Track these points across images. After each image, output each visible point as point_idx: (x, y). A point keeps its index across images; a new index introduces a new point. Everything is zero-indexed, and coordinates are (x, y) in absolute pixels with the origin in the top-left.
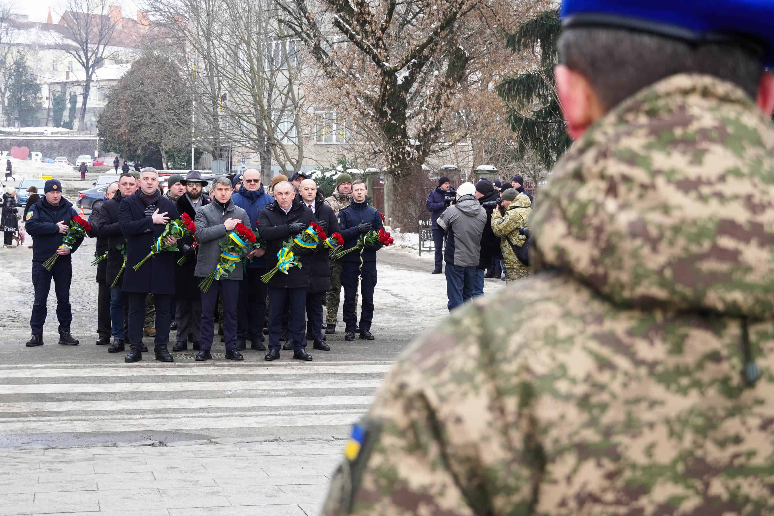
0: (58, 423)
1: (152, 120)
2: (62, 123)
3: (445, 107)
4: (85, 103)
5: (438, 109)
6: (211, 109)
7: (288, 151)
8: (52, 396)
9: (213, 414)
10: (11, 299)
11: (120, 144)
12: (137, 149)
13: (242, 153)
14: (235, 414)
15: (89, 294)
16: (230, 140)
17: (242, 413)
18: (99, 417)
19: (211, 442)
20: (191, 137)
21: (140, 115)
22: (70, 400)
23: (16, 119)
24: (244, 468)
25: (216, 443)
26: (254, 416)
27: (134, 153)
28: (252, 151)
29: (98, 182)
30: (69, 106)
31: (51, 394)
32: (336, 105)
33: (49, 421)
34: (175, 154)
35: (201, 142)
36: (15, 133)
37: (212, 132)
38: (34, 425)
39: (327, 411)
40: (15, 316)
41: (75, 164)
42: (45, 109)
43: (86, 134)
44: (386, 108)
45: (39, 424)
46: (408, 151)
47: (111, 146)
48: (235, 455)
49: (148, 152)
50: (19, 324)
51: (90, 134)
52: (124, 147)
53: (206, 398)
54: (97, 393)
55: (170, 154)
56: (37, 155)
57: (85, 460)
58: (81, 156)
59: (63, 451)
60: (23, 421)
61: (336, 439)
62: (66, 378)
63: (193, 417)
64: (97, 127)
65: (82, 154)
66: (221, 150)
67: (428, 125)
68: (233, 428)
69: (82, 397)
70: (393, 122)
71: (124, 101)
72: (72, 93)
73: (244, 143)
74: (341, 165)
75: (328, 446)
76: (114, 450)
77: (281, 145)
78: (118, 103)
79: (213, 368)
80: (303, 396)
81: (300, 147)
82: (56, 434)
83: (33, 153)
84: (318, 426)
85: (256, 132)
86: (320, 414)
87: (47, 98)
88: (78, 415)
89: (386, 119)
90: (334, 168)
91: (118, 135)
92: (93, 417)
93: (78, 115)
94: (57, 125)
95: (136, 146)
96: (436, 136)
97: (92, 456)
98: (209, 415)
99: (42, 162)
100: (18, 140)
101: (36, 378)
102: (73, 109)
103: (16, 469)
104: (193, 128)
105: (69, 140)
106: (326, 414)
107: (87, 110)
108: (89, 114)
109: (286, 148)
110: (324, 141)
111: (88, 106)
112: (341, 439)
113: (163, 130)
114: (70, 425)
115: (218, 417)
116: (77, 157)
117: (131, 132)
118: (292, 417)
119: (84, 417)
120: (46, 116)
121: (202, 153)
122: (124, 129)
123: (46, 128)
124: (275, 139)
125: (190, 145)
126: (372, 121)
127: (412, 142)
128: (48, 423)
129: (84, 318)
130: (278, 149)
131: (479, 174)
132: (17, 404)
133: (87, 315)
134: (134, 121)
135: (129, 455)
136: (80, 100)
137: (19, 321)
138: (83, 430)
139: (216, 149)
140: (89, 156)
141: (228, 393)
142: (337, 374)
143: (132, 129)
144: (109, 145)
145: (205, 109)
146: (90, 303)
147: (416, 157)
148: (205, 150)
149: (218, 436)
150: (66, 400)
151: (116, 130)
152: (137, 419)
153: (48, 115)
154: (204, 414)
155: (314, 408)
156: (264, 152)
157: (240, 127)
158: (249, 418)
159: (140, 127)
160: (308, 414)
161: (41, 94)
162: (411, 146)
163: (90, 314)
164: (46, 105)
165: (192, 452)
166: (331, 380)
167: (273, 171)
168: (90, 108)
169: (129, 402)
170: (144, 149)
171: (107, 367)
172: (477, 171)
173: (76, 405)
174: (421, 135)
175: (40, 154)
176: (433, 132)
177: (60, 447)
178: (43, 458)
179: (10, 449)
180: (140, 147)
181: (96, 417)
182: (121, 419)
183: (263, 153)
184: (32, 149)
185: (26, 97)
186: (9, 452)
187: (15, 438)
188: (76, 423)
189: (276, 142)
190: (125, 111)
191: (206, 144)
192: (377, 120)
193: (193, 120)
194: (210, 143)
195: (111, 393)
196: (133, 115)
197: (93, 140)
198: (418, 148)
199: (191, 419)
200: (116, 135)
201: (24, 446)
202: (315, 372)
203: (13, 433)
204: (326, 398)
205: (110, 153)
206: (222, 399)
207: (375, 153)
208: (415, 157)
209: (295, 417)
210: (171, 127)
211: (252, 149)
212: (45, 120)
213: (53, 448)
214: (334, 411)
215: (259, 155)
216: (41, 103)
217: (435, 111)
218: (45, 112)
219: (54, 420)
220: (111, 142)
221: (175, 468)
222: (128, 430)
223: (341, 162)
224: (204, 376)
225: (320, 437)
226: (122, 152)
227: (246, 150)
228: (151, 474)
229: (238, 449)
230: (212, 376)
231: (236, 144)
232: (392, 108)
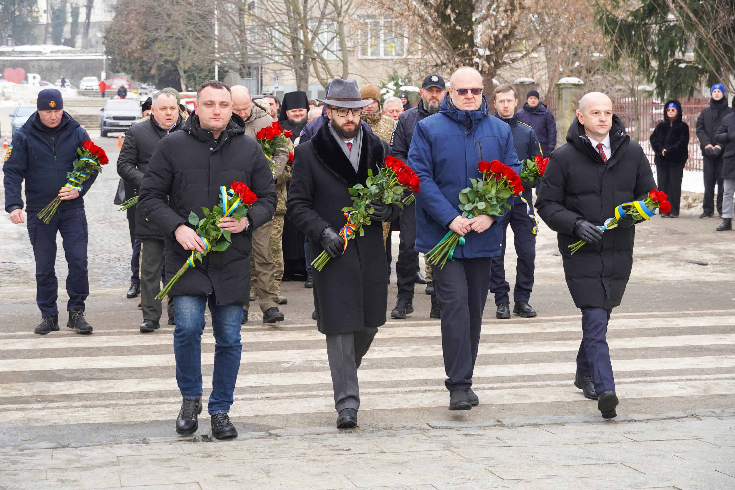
0: (70, 410)
1: (169, 34)
2: (63, 40)
3: (520, 8)
4: (88, 16)
5: (512, 11)
6: (237, 19)
7: (330, 66)
8: (61, 373)
9: (268, 395)
10: (7, 247)
11: (131, 63)
12: (151, 68)
13: (275, 71)
14: (297, 394)
15: (101, 241)
16: (259, 56)
17: (305, 393)
18: (122, 402)
19: (270, 434)
20: (214, 53)
21: (153, 28)
22: (84, 379)
23: (9, 36)
24: (321, 474)
25: (277, 435)
26: (322, 396)
27: (147, 74)
28: (286, 68)
29: (107, 107)
30: (70, 20)
31: (58, 371)
32: (389, 8)
33: (58, 408)
34: (196, 74)
35: (225, 58)
36: (8, 52)
37: (238, 47)
38: (38, 414)
39: (415, 389)
40: (12, 269)
41: (78, 88)
42: (43, 24)
43: (91, 52)
44: (449, 11)
45: (45, 412)
46: (476, 63)
47: (120, 66)
48: (305, 454)
49: (163, 72)
50: (16, 279)
51: (96, 52)
52: (137, 66)
53: (257, 373)
54: (118, 369)
55: (189, 73)
56: (34, 78)
57: (107, 465)
58: (85, 78)
59: (78, 452)
60: (23, 409)
61: (433, 428)
62: (77, 349)
63: (243, 399)
64: (104, 43)
65: (86, 75)
66: (249, 68)
67: (501, 31)
68: (296, 414)
69: (99, 374)
70: (458, 28)
71: (135, 12)
72: (74, 6)
73: (277, 58)
74: (393, 83)
75: (424, 437)
76: (144, 449)
77: (322, 59)
78: (127, 15)
79: (262, 333)
80: (381, 367)
81: (344, 62)
82: (68, 427)
83: (30, 76)
84: (406, 409)
85: (290, 45)
86: (406, 392)
87: (45, 12)
88: (95, 399)
89: (450, 24)
90: (384, 86)
91: (129, 53)
92: (114, 402)
93: (81, 30)
94: (57, 42)
95: (149, 65)
96: (510, 43)
97: (115, 459)
98: (264, 396)
99: (41, 85)
100: (12, 61)
101: (39, 350)
102: (75, 24)
103: (16, 481)
104: (216, 43)
105: (71, 60)
106: (413, 392)
107: (91, 25)
108: (94, 29)
109: (328, 62)
110: (369, 54)
111: (93, 19)
112: (439, 428)
113: (181, 46)
114: (85, 414)
115: (276, 398)
116: (81, 79)
117: (144, 48)
118: (371, 397)
119: (102, 403)
120: (43, 32)
121: (227, 72)
122: (135, 45)
123: (44, 46)
124: (315, 52)
125: (213, 61)
126: (434, 27)
127: (481, 51)
128: (57, 411)
129: (96, 270)
130: (319, 65)
131: (562, 88)
132: (16, 386)
133: (100, 266)
134: (147, 35)
135: (165, 457)
136: (83, 12)
137: (17, 275)
138: (101, 420)
139: (244, 67)
140: (95, 78)
141: (285, 365)
142: (419, 338)
143: (145, 45)
144: (118, 64)
145: (229, 19)
146: (103, 252)
147: (487, 69)
148: (231, 68)
149: (278, 426)
150: (78, 379)
151: (126, 47)
152: (171, 403)
153: (47, 31)
154: (256, 396)
155: (397, 384)
156: (301, 68)
157: (272, 40)
158: (315, 399)
159: (153, 42)
160: (390, 393)
161: (37, 7)
162: (480, 57)
163: (104, 265)
164: (44, 19)
165: (248, 450)
166: (414, 347)
167: (311, 92)
168: (94, 23)
169: (159, 380)
170: (160, 68)
171: (128, 334)
172: (560, 84)
173: (91, 386)
174: (493, 42)
175: (38, 77)
176: (507, 39)
177: (73, 445)
178: (51, 463)
179: (8, 449)
180: (155, 66)
181: (118, 402)
182: (151, 404)
183: (299, 70)
184: (28, 71)
185: (20, 11)
186: (6, 453)
187: (15, 432)
188: (92, 410)
189: (316, 55)
190: (137, 23)
191: (232, 62)
192: (439, 26)
193: (216, 33)
194: (236, 60)
195: (135, 368)
196: (145, 28)
197: (99, 60)
198: (488, 59)
199: (241, 402)
200: (127, 53)
201: (26, 445)
202: (391, 336)
203: (11, 425)
204: (410, 371)
205: (119, 74)
206: (278, 374)
207: (437, 65)
208: (485, 69)
209: (375, 397)
210: (190, 41)
211: (286, 65)
212: (43, 37)
213: (64, 447)
214: (423, 388)
215: (294, 73)
216: (37, 17)
217: (509, 13)
218: (43, 28)
219: (65, 407)
220: (121, 61)
221: (228, 476)
222: (160, 419)
223: (392, 79)
224: (252, 343)
225: (413, 425)
226: (134, 72)
227: (278, 67)
228: (197, 486)
229: (306, 444)
230: (262, 343)
231: (267, 60)
232: (457, 11)
